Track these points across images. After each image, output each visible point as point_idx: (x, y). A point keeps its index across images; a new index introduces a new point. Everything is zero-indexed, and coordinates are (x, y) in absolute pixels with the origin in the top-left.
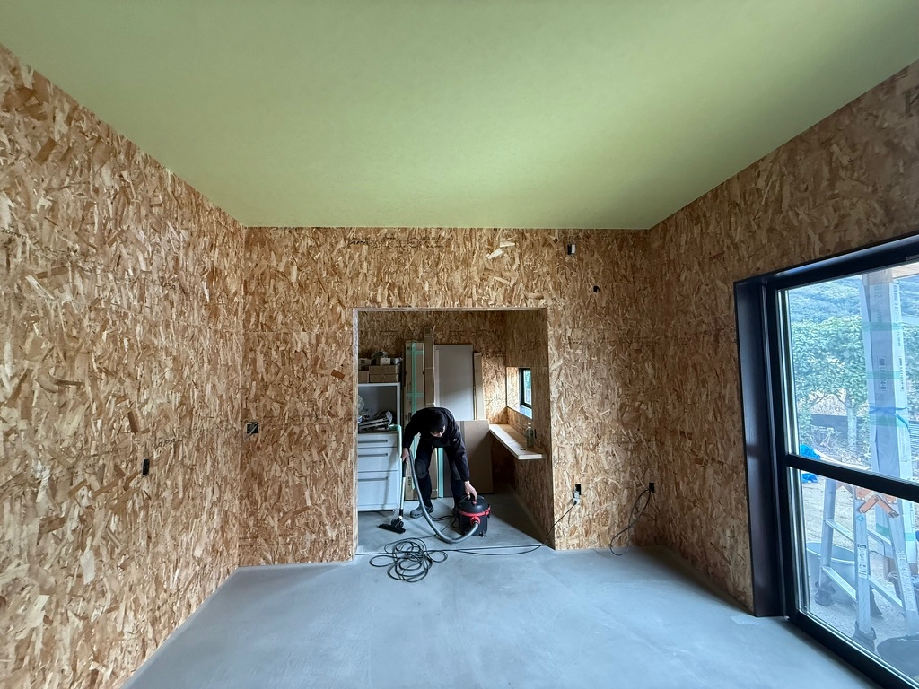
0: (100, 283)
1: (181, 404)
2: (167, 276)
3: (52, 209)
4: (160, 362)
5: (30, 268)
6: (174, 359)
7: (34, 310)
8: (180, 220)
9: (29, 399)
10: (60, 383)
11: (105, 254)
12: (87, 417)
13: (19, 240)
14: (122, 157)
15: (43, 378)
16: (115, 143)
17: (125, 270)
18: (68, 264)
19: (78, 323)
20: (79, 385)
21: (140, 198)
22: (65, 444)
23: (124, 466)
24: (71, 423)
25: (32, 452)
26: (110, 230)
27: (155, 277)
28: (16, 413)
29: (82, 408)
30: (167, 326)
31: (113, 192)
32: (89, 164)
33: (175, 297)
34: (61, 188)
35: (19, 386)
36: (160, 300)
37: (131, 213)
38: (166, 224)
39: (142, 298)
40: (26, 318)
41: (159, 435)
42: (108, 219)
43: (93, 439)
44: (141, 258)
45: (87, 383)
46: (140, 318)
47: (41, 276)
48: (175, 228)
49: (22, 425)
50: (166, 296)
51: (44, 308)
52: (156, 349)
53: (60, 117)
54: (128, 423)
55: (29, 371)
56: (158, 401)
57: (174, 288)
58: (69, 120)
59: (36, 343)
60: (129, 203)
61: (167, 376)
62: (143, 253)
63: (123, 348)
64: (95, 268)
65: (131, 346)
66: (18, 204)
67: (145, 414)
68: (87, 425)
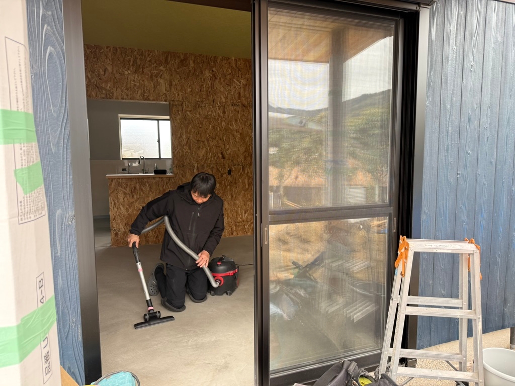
0: (207, 110)
1: (245, 152)
2: (235, 101)
3: (191, 91)
4: (233, 135)
5: (187, 109)
6: (241, 134)
7: (189, 121)
8: (240, 76)
9: (190, 145)
10: (198, 141)
11: (208, 100)
12: (206, 151)
13: (184, 103)
14: (212, 63)
15: (193, 139)
16: (209, 60)
17: (217, 103)
18: (197, 106)
19: (201, 123)
20: (203, 142)
21: (220, 75)
22: (201, 158)
23: (220, 169)
24: (202, 153)
25: (192, 158)
26: (210, 92)
27: (229, 103)
28: (187, 148)
29: (204, 149)
30: (236, 121)
31: (210, 78)
32: (201, 72)
33: (239, 109)
34: (194, 83)
35: (187, 141)
36: (232, 111)
37: (217, 82)
38: (233, 81)
39: (224, 112)
40: (188, 123)
41: (235, 162)
42: (209, 88)
43: (209, 158)
44: (222, 97)
45: (206, 141)
46: (224, 119)
47: (190, 111)
48: (238, 81)
49: (189, 151)
50: (235, 110)
51: (192, 120)
52: (232, 130)
53: (191, 62)
54: (221, 156)
55: (189, 137)
56: (233, 150)
57: (239, 105)
58: (194, 62)
59: (190, 130)
60: (216, 79)
61: (237, 140)
62: (223, 95)
63: (217, 130)
64: (205, 105)
65: (220, 130)
66: (183, 93)
67: (228, 153)
68: (207, 154)
